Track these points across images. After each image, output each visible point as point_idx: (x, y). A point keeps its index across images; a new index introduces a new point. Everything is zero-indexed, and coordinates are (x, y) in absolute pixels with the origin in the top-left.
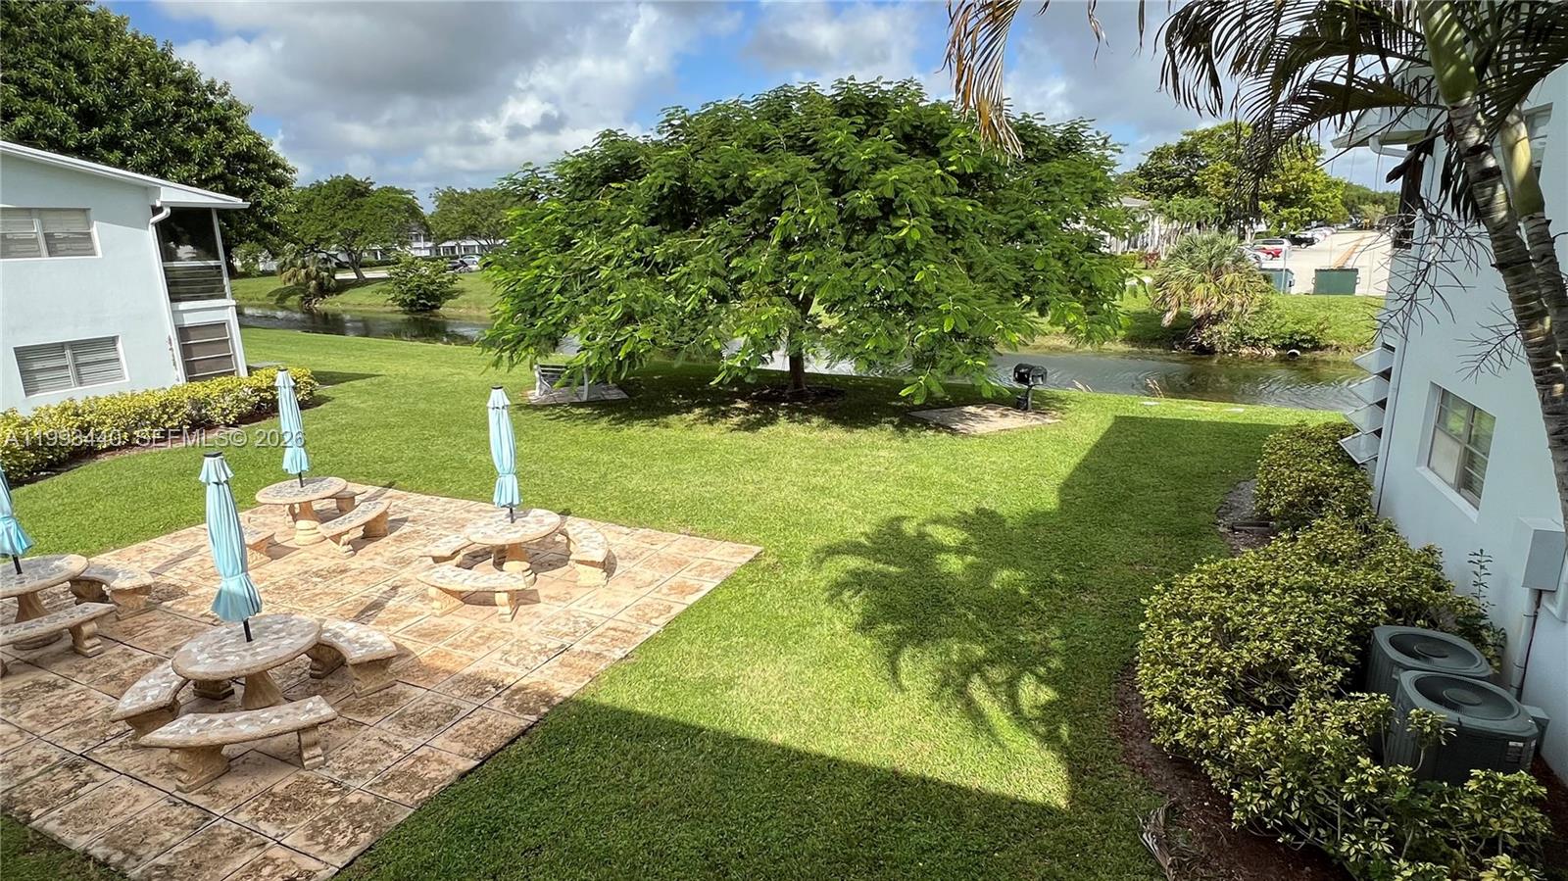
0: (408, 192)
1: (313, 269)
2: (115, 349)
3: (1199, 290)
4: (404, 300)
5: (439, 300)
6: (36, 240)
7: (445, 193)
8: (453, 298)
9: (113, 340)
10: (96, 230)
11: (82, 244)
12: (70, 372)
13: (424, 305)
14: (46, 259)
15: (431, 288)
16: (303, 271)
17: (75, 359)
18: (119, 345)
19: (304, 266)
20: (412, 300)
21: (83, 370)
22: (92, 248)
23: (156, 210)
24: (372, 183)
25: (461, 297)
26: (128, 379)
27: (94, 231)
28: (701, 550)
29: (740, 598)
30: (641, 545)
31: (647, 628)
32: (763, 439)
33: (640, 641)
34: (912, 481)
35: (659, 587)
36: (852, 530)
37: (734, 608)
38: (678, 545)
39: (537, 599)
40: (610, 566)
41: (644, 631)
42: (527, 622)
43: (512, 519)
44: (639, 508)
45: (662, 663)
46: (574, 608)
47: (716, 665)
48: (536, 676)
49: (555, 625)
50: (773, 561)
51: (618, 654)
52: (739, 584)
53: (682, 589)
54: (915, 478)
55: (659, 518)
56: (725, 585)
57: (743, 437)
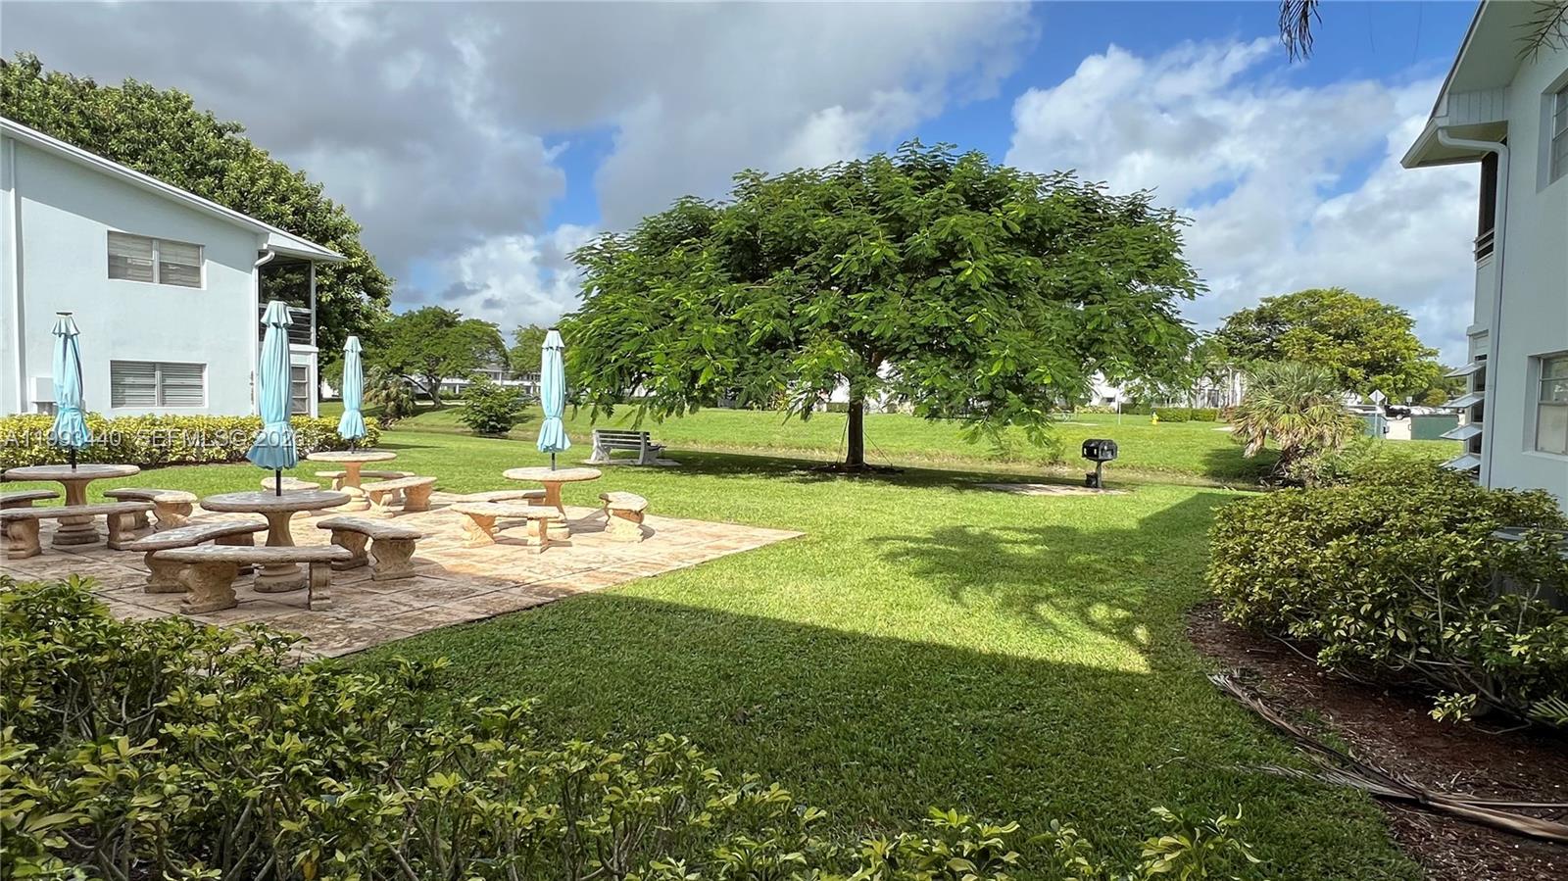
0: (493, 325)
1: (393, 390)
2: (201, 377)
3: (1284, 420)
4: (475, 421)
5: (510, 423)
6: (151, 268)
7: (527, 331)
8: (523, 422)
9: (201, 367)
10: (207, 268)
11: (188, 275)
12: (156, 392)
13: (493, 427)
14: (156, 284)
15: (502, 410)
16: (384, 393)
17: (163, 381)
18: (205, 374)
19: (385, 387)
20: (483, 421)
21: (168, 392)
22: (199, 282)
23: (262, 254)
24: (460, 315)
25: (530, 422)
26: (207, 406)
27: (204, 269)
28: (742, 531)
29: (779, 553)
30: (681, 526)
31: (678, 563)
32: (817, 487)
33: (669, 569)
34: (970, 511)
35: (696, 546)
36: (902, 528)
37: (771, 558)
38: (719, 528)
39: (570, 545)
40: (647, 534)
41: (675, 565)
42: (556, 555)
43: (553, 470)
44: (682, 508)
45: (691, 578)
46: (606, 550)
47: (747, 582)
48: (558, 580)
49: (584, 558)
50: (816, 539)
51: (645, 574)
52: (778, 548)
53: (719, 548)
54: (973, 509)
55: (701, 514)
56: (763, 547)
57: (796, 485)
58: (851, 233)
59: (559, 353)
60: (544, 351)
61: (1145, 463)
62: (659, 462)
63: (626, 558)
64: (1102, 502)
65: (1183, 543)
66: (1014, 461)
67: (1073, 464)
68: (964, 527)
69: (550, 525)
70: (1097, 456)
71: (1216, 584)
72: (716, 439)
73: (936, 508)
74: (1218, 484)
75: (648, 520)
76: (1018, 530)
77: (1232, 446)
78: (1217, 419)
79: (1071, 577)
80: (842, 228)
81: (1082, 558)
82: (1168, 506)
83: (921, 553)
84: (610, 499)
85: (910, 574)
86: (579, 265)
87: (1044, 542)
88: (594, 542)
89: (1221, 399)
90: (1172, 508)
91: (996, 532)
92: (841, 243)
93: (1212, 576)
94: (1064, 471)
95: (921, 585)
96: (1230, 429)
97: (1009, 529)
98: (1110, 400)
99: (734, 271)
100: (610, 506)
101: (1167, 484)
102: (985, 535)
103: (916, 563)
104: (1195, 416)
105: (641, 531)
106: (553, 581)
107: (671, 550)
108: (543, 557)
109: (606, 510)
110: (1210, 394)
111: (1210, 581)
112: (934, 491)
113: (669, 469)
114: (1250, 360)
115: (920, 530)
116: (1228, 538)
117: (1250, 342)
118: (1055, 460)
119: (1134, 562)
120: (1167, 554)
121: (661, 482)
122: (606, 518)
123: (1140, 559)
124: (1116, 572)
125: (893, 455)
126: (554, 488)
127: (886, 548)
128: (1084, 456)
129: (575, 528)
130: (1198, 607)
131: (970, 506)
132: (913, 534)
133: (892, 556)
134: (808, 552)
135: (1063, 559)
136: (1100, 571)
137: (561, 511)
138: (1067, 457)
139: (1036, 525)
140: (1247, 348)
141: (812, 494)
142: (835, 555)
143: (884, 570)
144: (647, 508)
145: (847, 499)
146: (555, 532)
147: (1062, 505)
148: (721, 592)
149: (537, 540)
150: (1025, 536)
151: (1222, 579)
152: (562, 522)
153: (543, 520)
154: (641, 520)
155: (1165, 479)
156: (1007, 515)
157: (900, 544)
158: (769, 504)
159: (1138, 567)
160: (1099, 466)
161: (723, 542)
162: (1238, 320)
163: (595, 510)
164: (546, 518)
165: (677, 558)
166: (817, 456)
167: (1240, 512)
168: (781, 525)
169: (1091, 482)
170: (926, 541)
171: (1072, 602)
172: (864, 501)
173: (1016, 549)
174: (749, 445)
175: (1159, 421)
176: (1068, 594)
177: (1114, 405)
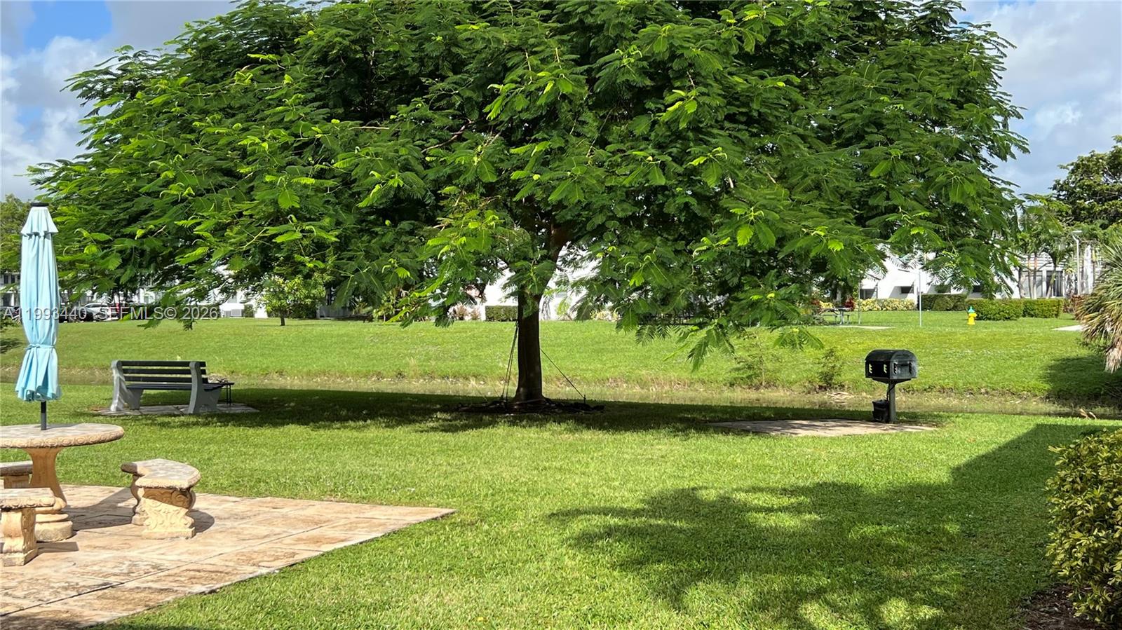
28: (352, 512)
29: (412, 543)
30: (256, 509)
31: (251, 569)
32: (469, 437)
33: (238, 578)
34: (702, 465)
35: (280, 540)
36: (602, 495)
37: (400, 552)
38: (315, 509)
39: (73, 548)
40: (201, 524)
41: (248, 571)
42: (50, 567)
43: (44, 428)
44: (259, 481)
45: (272, 591)
46: (134, 554)
47: (361, 592)
48: (53, 607)
49: (96, 568)
50: (469, 518)
51: (198, 588)
52: (411, 536)
53: (317, 541)
54: (707, 462)
55: (289, 489)
56: (387, 536)
57: (438, 436)
58: (512, 49)
59: (49, 242)
60: (25, 241)
61: (960, 383)
62: (222, 408)
63: (167, 564)
64: (897, 443)
65: (1017, 501)
66: (768, 385)
67: (855, 387)
68: (694, 489)
69: (39, 518)
70: (888, 375)
71: (1063, 561)
72: (315, 367)
73: (650, 461)
74: (1067, 409)
75: (203, 503)
76: (772, 491)
77: (1084, 352)
78: (1062, 315)
79: (854, 560)
80: (499, 41)
81: (869, 530)
82: (994, 446)
83: (632, 533)
84: (139, 470)
85: (613, 567)
86: (84, 100)
87: (814, 508)
88: (116, 541)
89: (1065, 283)
90: (1000, 449)
91: (741, 496)
92: (497, 63)
93: (1056, 550)
94: (841, 398)
95: (628, 583)
96: (1078, 328)
97: (761, 490)
98: (906, 290)
99: (335, 106)
100: (138, 483)
101: (992, 413)
102: (725, 500)
103: (622, 550)
104: (1029, 310)
105: (190, 520)
106: (46, 608)
107: (240, 547)
108: (29, 570)
109: (133, 489)
110: (1049, 277)
111: (1054, 556)
112: (649, 437)
113: (238, 420)
114: (1104, 227)
115: (629, 498)
116: (1076, 492)
117: (1102, 201)
118: (828, 382)
119: (945, 533)
120: (992, 518)
121: (224, 440)
122: (134, 501)
123: (953, 528)
124: (919, 549)
125: (588, 383)
126: (45, 458)
127: (577, 526)
128: (868, 375)
129: (82, 520)
130: (1040, 596)
131: (702, 456)
132: (618, 503)
133: (586, 541)
134: (459, 540)
135: (842, 533)
136: (896, 549)
137: (58, 493)
138: (846, 377)
139: (801, 483)
140: (1098, 208)
141: (465, 448)
142: (498, 541)
143: (573, 561)
144: (203, 485)
145: (517, 453)
146: (47, 527)
147: (840, 450)
148: (320, 611)
149: (19, 543)
150: (786, 501)
151: (1069, 553)
152: (60, 512)
153: (28, 512)
154: (191, 501)
155: (989, 406)
156: (759, 468)
157: (597, 520)
158: (397, 466)
159: (951, 539)
160: (891, 391)
161: (327, 532)
162: (1084, 168)
163: (117, 490)
164: (33, 507)
165: (250, 561)
166: (472, 388)
167: (1091, 452)
168: (414, 500)
169: (882, 413)
170: (637, 513)
171: (856, 598)
172: (543, 456)
173: (772, 520)
174: (366, 376)
175: (978, 319)
176: (849, 586)
177: (912, 298)
